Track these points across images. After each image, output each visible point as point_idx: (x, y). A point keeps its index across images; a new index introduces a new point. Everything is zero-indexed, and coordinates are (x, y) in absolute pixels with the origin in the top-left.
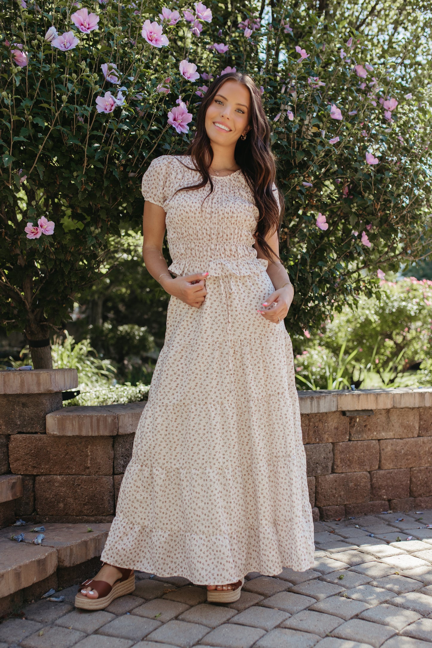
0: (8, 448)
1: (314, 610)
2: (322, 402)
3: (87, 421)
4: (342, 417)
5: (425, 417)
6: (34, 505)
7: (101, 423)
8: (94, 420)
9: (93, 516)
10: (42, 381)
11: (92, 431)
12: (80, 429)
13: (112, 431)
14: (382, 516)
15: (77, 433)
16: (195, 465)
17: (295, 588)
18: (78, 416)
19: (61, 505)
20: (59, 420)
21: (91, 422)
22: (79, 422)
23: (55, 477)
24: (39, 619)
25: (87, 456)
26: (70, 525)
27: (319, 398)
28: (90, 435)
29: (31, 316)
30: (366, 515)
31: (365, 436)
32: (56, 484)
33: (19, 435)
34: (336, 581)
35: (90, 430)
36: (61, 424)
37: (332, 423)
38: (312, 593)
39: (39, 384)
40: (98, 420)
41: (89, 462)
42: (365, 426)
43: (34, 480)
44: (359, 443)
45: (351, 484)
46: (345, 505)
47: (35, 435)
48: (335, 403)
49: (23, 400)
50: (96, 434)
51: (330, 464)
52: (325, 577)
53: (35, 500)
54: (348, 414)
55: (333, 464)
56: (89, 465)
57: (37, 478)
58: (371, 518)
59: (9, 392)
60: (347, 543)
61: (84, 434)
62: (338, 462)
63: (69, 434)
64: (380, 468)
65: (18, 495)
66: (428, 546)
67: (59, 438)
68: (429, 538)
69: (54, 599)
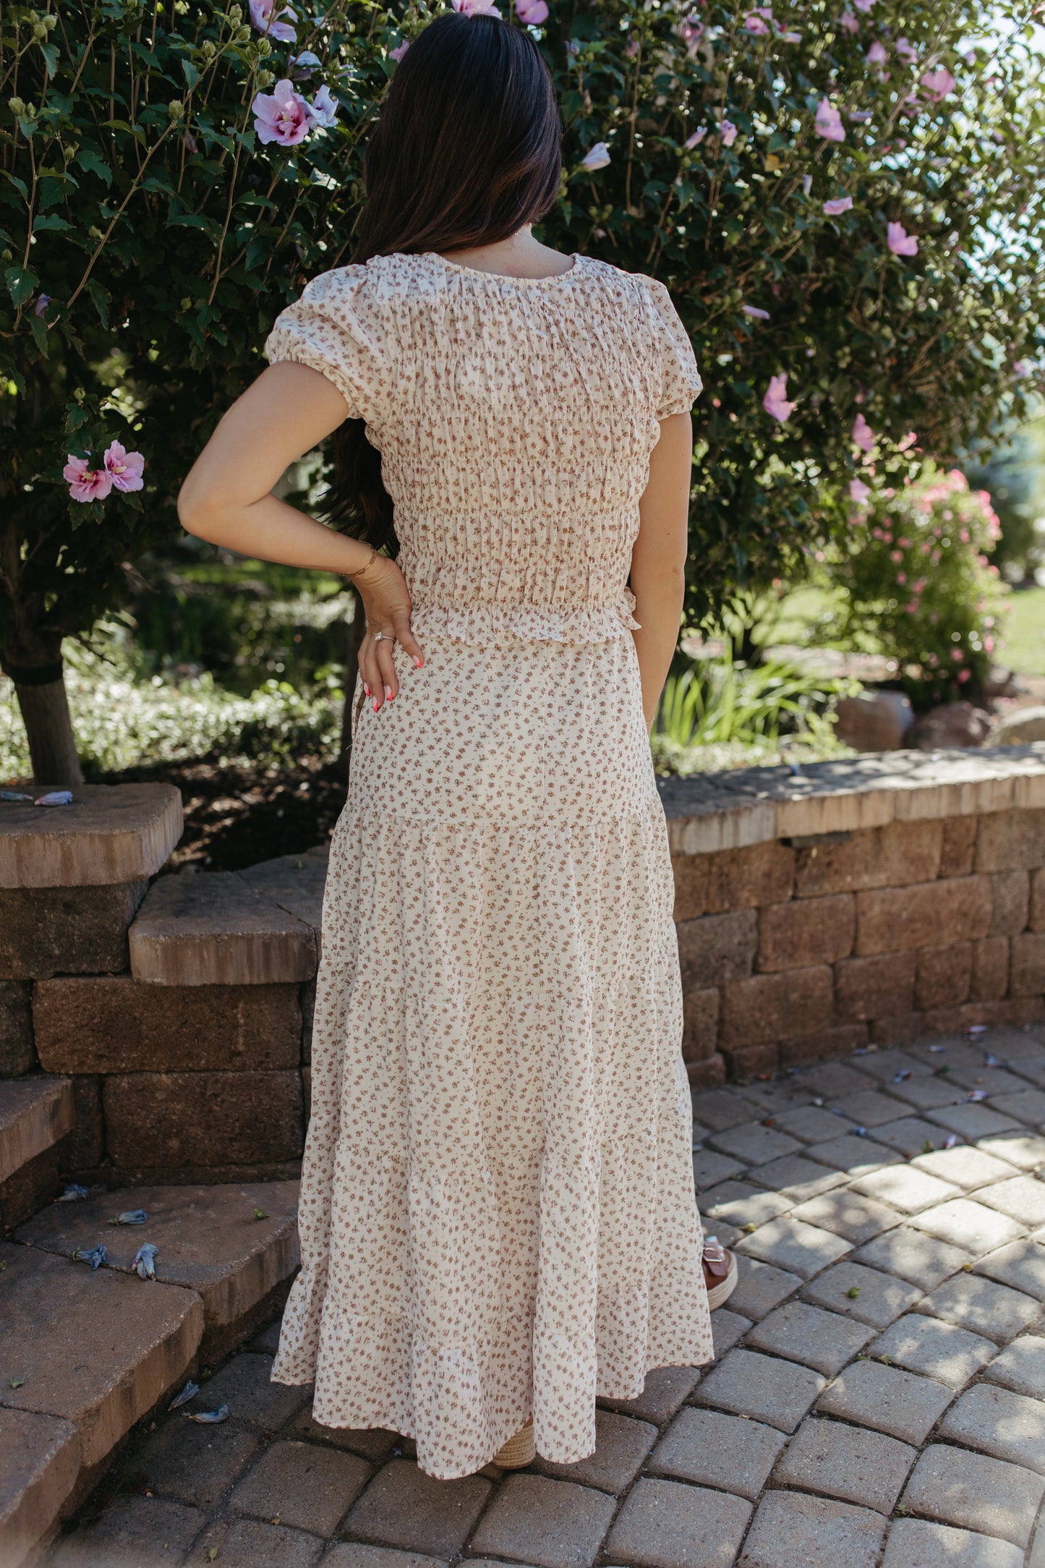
0: (30, 1012)
1: (834, 1417)
2: (744, 822)
3: (238, 951)
4: (781, 849)
5: (954, 836)
6: (105, 1146)
7: (274, 954)
8: (257, 945)
9: (253, 1164)
10: (118, 854)
11: (251, 973)
12: (221, 968)
13: (303, 973)
14: (857, 1061)
15: (213, 979)
18: (216, 937)
19: (174, 1143)
20: (165, 949)
21: (250, 952)
22: (217, 952)
23: (155, 1078)
25: (236, 1026)
26: (201, 1192)
27: (739, 814)
28: (247, 981)
30: (821, 1058)
31: (827, 887)
33: (58, 983)
34: (844, 1304)
35: (246, 971)
36: (172, 956)
37: (758, 866)
39: (110, 862)
40: (267, 946)
41: (241, 1040)
42: (829, 864)
43: (102, 1086)
44: (815, 903)
45: (794, 997)
46: (780, 1043)
47: (102, 981)
48: (771, 824)
49: (68, 897)
50: (263, 980)
51: (750, 956)
52: (814, 1291)
53: (105, 1131)
54: (796, 844)
55: (757, 954)
56: (241, 1048)
57: (110, 1081)
58: (833, 1067)
59: (33, 882)
61: (231, 979)
62: (768, 950)
63: (194, 981)
64: (854, 954)
65: (67, 1127)
66: (1002, 1168)
67: (165, 989)
68: (990, 1136)
69: (204, 1417)
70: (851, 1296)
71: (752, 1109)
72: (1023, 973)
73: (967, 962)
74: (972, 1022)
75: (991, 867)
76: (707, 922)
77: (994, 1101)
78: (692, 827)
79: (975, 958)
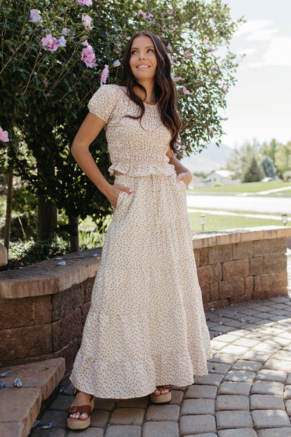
3: (35, 285)
7: (46, 285)
9: (38, 356)
11: (39, 292)
12: (30, 292)
13: (55, 291)
15: (27, 295)
16: (134, 311)
18: (28, 282)
19: (13, 352)
20: (12, 286)
21: (39, 285)
23: (6, 331)
25: (32, 311)
28: (38, 295)
32: (8, 336)
36: (15, 289)
40: (44, 283)
50: (43, 294)
56: (34, 318)
61: (33, 295)
63: (21, 296)
66: (235, 337)
68: (229, 331)
69: (45, 427)
70: (214, 369)
72: (222, 292)
73: (209, 290)
74: (211, 307)
75: (212, 263)
77: (226, 324)
79: (210, 289)
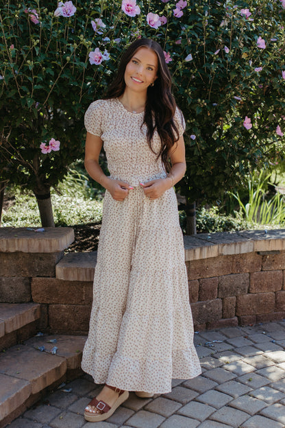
0: (30, 285)
1: (231, 407)
2: (243, 246)
3: (83, 272)
4: (257, 255)
6: (48, 323)
8: (88, 271)
10: (53, 245)
12: (78, 277)
14: (282, 323)
15: (76, 279)
17: (220, 388)
18: (77, 268)
19: (66, 324)
20: (64, 270)
21: (86, 273)
22: (77, 272)
23: (62, 305)
24: (58, 406)
25: (83, 293)
26: (72, 337)
27: (241, 243)
29: (38, 179)
30: (271, 321)
31: (273, 268)
32: (63, 310)
33: (37, 278)
34: (247, 382)
35: (85, 278)
36: (66, 273)
37: (249, 260)
38: (230, 393)
39: (51, 247)
41: (84, 296)
42: (274, 261)
43: (48, 307)
44: (269, 272)
45: (261, 301)
46: (257, 315)
47: (49, 278)
48: (252, 247)
49: (41, 256)
51: (247, 287)
52: (239, 378)
53: (48, 319)
54: (261, 253)
55: (249, 287)
57: (50, 306)
58: (274, 324)
59: (32, 251)
60: (256, 348)
61: (81, 280)
62: (253, 286)
63: (71, 280)
64: (282, 289)
65: (38, 317)
67: (64, 281)
69: (65, 390)
70: (249, 381)
71: (243, 333)
76: (232, 276)
78: (225, 247)
